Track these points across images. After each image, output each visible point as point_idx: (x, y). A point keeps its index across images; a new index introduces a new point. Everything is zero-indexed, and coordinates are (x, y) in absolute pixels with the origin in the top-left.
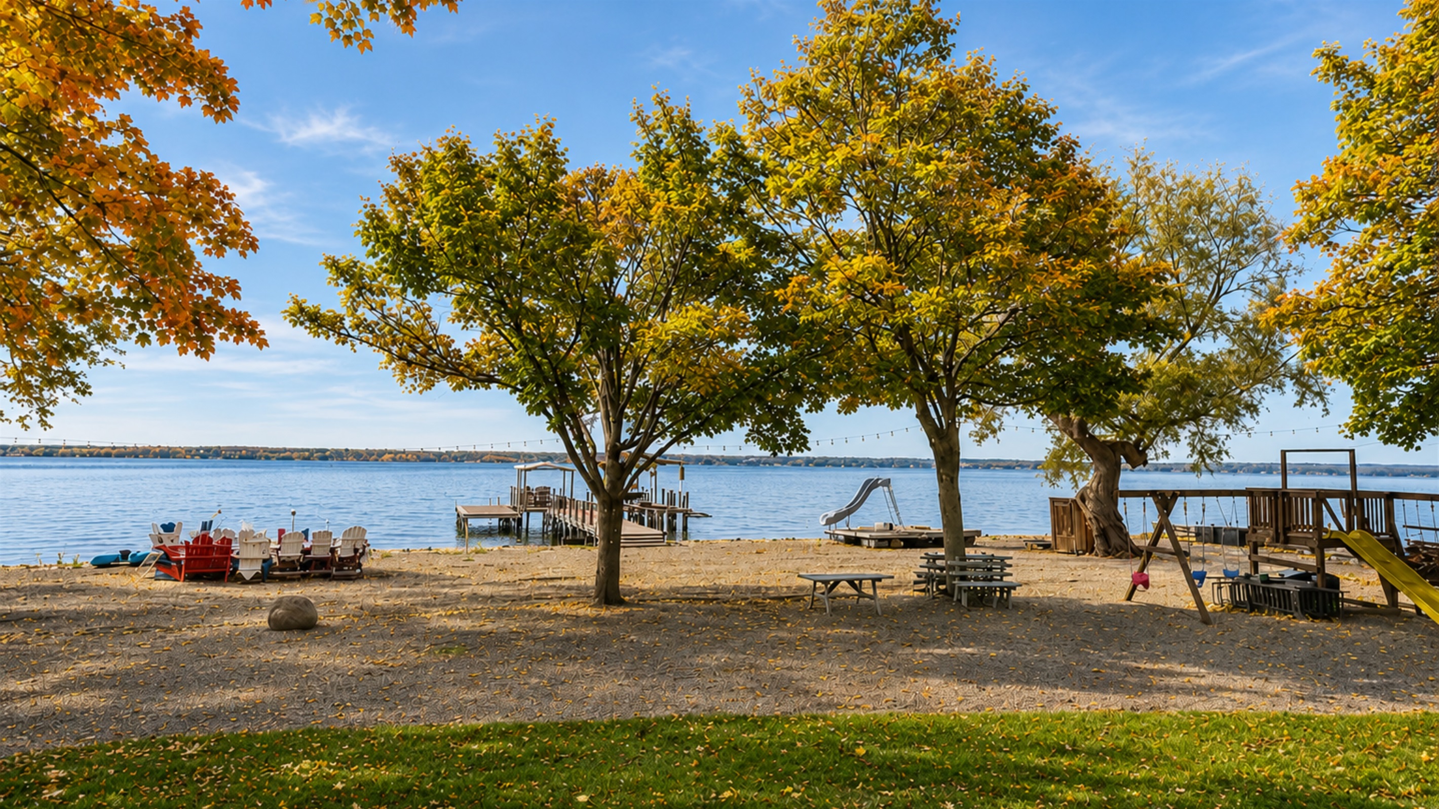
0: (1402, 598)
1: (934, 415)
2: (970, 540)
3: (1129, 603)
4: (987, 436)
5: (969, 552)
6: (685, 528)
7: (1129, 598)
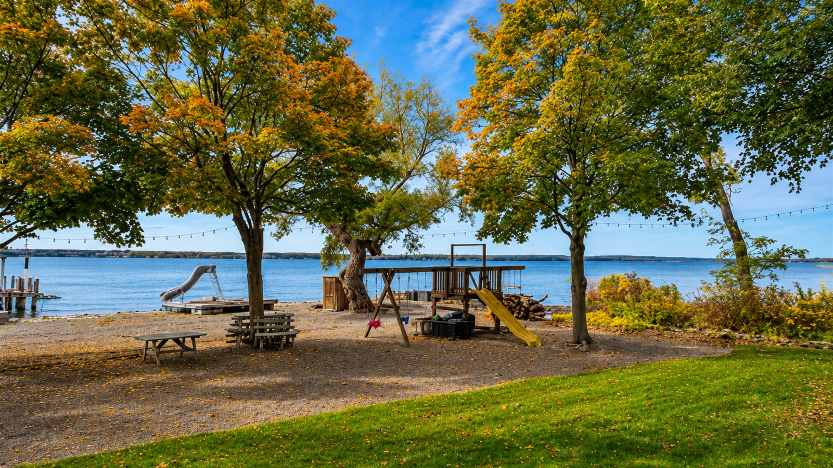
0: (502, 324)
1: (245, 219)
2: (269, 306)
3: (366, 339)
4: (282, 235)
5: (266, 313)
6: (34, 308)
7: (366, 336)
